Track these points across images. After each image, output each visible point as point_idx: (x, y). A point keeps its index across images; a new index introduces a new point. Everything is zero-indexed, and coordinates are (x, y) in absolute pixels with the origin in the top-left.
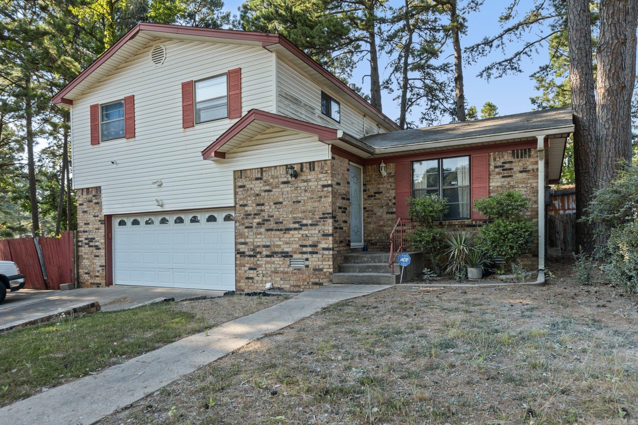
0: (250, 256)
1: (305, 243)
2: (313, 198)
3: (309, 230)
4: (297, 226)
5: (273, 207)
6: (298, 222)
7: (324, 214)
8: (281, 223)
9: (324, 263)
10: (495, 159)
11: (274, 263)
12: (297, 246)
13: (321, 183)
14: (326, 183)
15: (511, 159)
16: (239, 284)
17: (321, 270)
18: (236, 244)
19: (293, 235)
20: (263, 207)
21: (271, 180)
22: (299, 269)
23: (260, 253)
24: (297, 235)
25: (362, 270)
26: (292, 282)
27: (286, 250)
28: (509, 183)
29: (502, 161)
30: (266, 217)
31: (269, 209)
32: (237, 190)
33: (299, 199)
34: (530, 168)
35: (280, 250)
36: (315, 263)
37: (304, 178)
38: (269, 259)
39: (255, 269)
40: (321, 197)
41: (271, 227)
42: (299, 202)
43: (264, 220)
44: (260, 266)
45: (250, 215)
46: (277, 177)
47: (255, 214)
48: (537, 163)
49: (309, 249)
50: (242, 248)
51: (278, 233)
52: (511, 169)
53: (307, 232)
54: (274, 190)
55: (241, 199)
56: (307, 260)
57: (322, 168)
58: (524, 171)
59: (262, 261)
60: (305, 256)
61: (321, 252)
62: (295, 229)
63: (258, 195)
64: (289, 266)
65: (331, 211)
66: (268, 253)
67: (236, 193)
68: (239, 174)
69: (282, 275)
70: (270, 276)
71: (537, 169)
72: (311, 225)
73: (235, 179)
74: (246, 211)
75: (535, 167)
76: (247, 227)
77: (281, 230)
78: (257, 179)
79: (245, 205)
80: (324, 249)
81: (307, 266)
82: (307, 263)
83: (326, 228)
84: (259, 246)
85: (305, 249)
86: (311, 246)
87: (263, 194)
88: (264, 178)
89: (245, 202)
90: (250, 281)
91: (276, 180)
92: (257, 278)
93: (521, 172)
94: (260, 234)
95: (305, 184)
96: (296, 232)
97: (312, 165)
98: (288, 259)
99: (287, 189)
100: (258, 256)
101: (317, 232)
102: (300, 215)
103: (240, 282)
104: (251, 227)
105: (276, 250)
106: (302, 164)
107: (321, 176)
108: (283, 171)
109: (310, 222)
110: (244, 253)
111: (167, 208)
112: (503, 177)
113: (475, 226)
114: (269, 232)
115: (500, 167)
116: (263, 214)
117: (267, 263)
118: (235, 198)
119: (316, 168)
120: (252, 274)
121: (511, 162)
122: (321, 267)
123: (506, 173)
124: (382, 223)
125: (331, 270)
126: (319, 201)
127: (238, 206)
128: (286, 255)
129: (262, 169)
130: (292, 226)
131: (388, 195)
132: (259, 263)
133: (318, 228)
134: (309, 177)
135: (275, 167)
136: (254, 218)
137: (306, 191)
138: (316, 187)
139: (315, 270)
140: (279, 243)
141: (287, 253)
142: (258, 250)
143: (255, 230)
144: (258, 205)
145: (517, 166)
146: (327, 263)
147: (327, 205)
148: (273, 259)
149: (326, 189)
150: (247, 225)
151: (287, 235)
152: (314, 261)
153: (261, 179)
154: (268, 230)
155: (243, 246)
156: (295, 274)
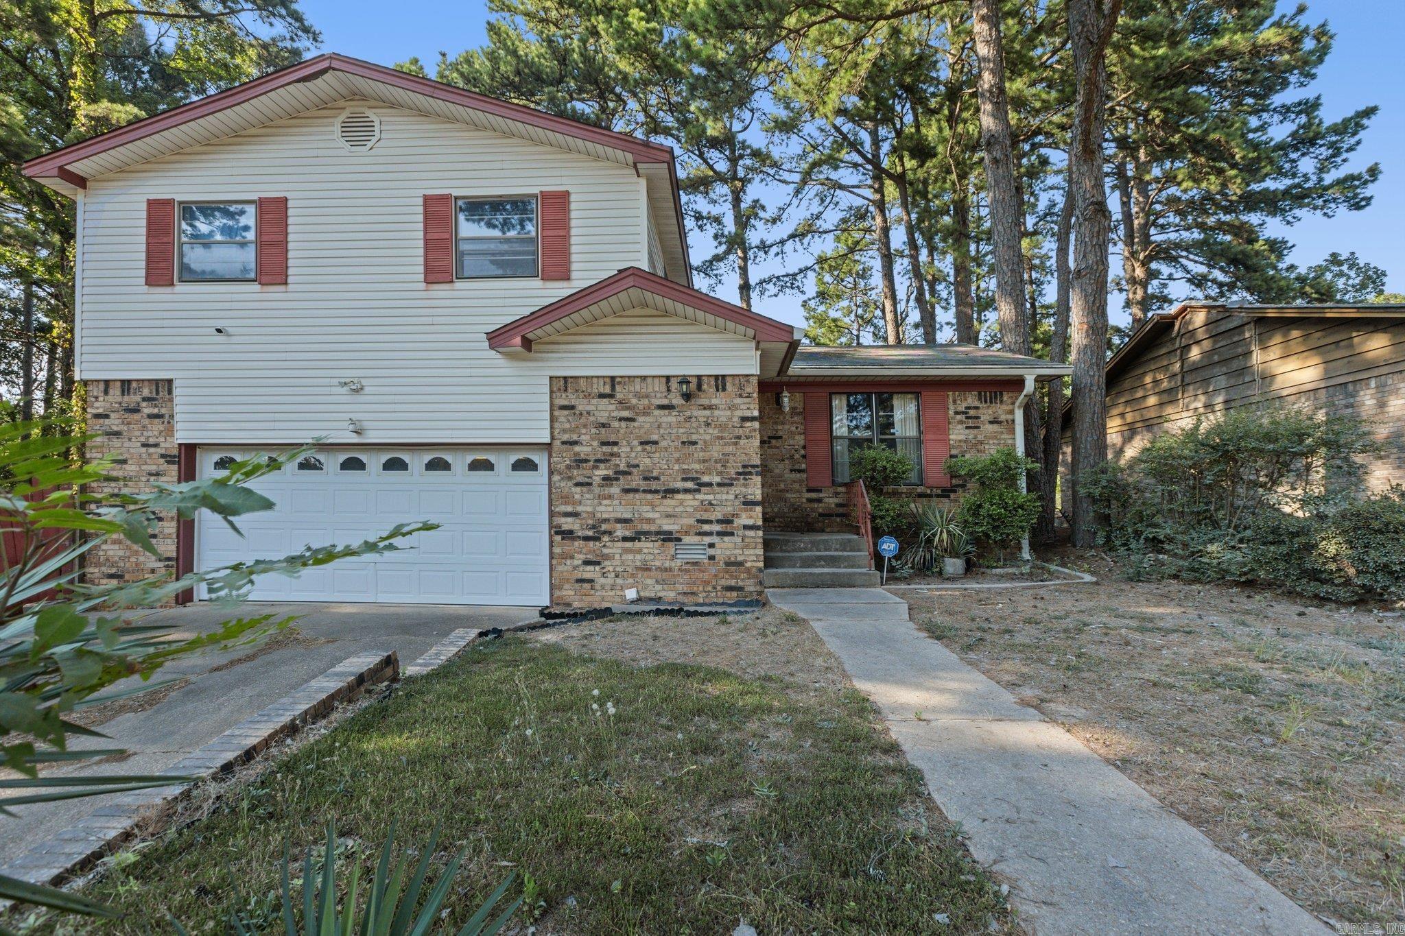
0: (586, 539)
1: (706, 516)
2: (722, 438)
3: (714, 494)
4: (690, 485)
5: (639, 448)
6: (693, 479)
7: (744, 467)
8: (657, 478)
9: (747, 552)
10: (955, 402)
11: (640, 551)
12: (692, 521)
13: (739, 413)
14: (748, 413)
15: (976, 403)
16: (557, 593)
17: (741, 564)
18: (552, 514)
19: (681, 503)
20: (615, 449)
21: (634, 401)
22: (695, 564)
23: (610, 533)
24: (690, 501)
25: (808, 563)
26: (680, 588)
27: (666, 528)
28: (976, 437)
29: (965, 405)
30: (623, 467)
31: (628, 452)
32: (556, 413)
33: (694, 437)
34: (1003, 418)
35: (653, 528)
36: (728, 553)
37: (705, 402)
38: (629, 545)
39: (598, 563)
40: (739, 437)
41: (634, 485)
42: (694, 443)
43: (616, 473)
44: (608, 557)
45: (586, 461)
46: (647, 396)
47: (597, 461)
48: (1012, 412)
49: (717, 528)
50: (567, 523)
51: (649, 496)
52: (978, 418)
53: (710, 497)
54: (641, 419)
55: (565, 431)
56: (711, 546)
57: (741, 388)
58: (994, 421)
59: (615, 549)
60: (707, 540)
61: (741, 532)
62: (686, 491)
63: (603, 425)
64: (673, 558)
65: (758, 462)
66: (627, 533)
67: (553, 419)
68: (561, 384)
69: (659, 575)
70: (633, 576)
71: (1013, 421)
72: (719, 485)
73: (552, 392)
74: (578, 454)
75: (1010, 417)
76: (577, 485)
77: (657, 492)
78: (602, 396)
79: (575, 443)
80: (746, 527)
81: (712, 558)
82: (711, 552)
83: (750, 491)
84: (606, 521)
85: (706, 528)
86: (718, 521)
87: (616, 424)
88: (619, 396)
89: (575, 437)
90: (587, 586)
91: (646, 401)
92: (602, 581)
93: (991, 422)
94: (610, 497)
95: (708, 413)
96: (689, 496)
97: (720, 382)
98: (671, 544)
99: (669, 418)
100: (606, 538)
101: (731, 497)
102: (697, 466)
103: (560, 588)
104: (590, 484)
105: (646, 527)
106: (699, 377)
107: (738, 401)
108: (659, 386)
109: (717, 479)
110: (571, 532)
111: (372, 437)
112: (967, 428)
113: (930, 496)
114: (631, 495)
115: (963, 413)
116: (615, 461)
117: (626, 551)
118: (552, 428)
119: (729, 387)
120: (590, 572)
121: (977, 408)
122: (740, 559)
123: (970, 423)
124: (782, 486)
125: (761, 564)
126: (736, 444)
127: (557, 443)
128: (668, 537)
129: (613, 378)
130: (680, 485)
131: (791, 442)
132: (606, 551)
133: (733, 490)
134: (714, 401)
135: (644, 378)
136: (596, 467)
137: (708, 425)
138: (730, 419)
139: (728, 564)
140: (651, 515)
141: (670, 533)
142: (604, 527)
143: (597, 490)
144: (604, 444)
145: (986, 413)
146: (752, 552)
147: (751, 452)
148: (637, 545)
149: (748, 424)
150: (579, 479)
151: (668, 502)
152: (726, 548)
153: (611, 396)
154: (627, 491)
155: (570, 520)
156: (687, 571)
